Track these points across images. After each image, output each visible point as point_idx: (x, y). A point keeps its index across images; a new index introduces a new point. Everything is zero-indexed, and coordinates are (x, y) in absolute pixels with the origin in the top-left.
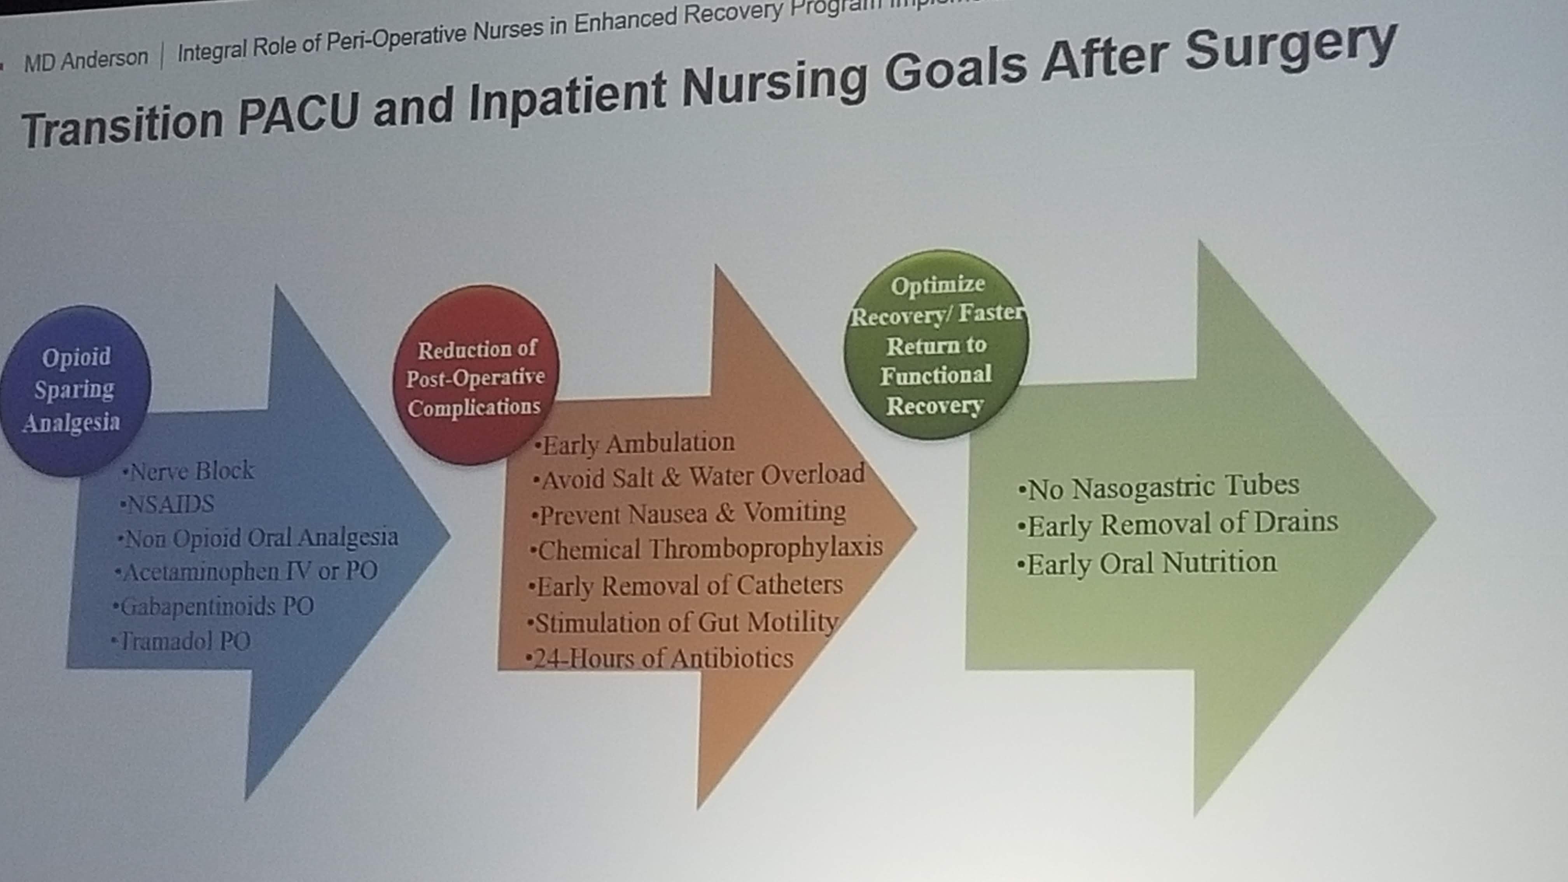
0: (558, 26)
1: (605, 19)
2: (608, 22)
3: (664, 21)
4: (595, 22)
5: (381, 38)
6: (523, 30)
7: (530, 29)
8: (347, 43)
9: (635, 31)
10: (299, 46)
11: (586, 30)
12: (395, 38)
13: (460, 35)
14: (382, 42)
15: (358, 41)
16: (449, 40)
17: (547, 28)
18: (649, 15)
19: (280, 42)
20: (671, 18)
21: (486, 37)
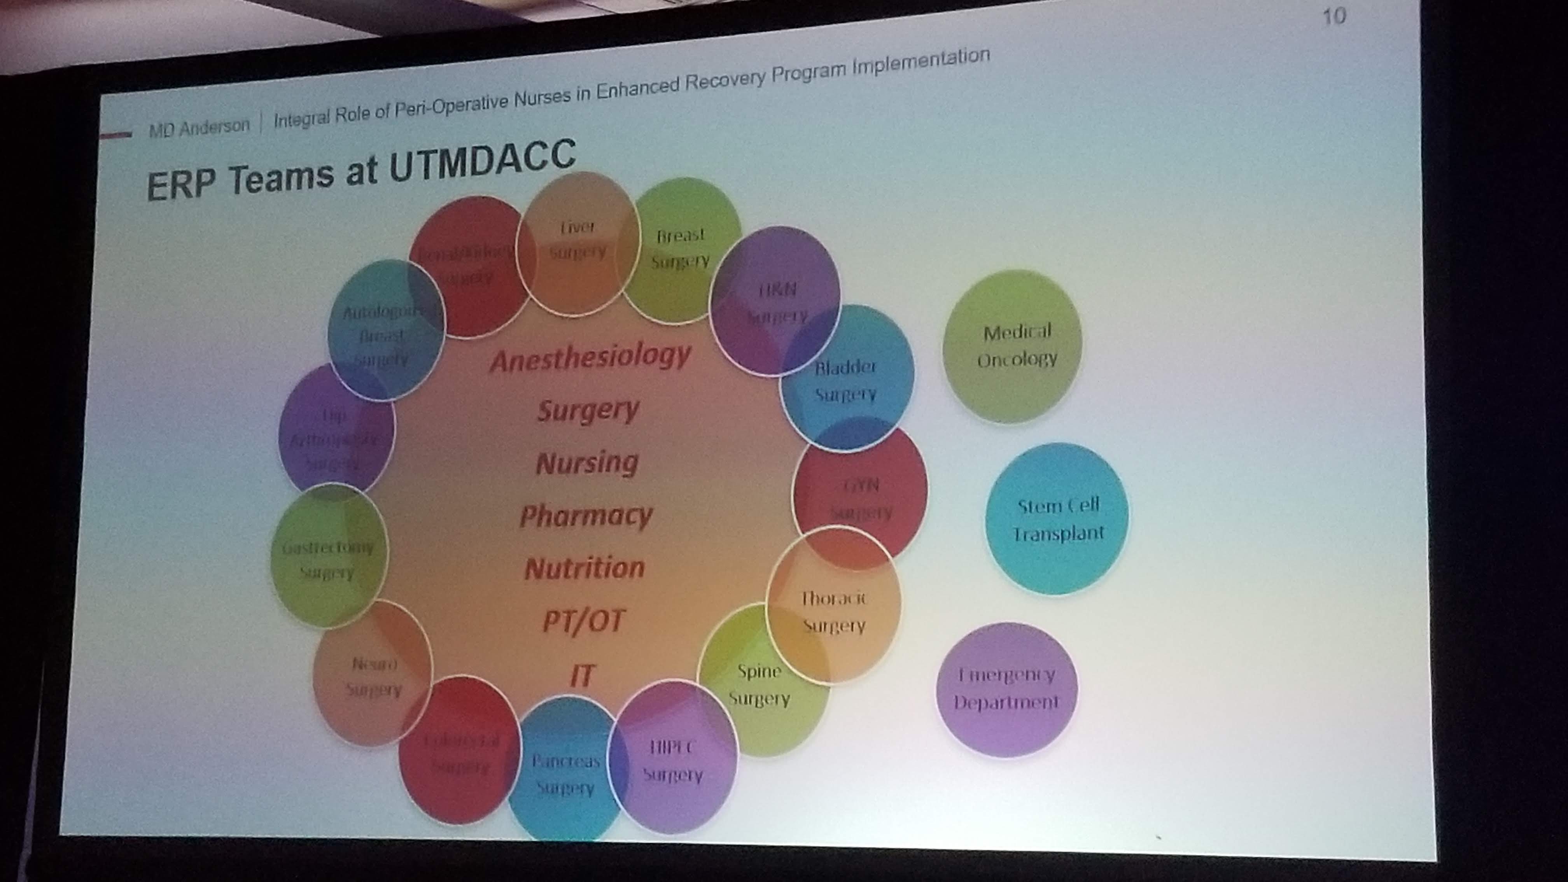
0: (584, 94)
1: (621, 87)
2: (623, 90)
3: (669, 89)
4: (613, 91)
5: (439, 106)
6: (554, 98)
7: (560, 97)
8: (411, 110)
9: (645, 98)
10: (373, 114)
11: (606, 97)
12: (451, 106)
13: (504, 102)
14: (440, 110)
15: (421, 109)
16: (494, 106)
17: (574, 96)
18: (656, 84)
19: (356, 110)
20: (675, 87)
21: (524, 103)
